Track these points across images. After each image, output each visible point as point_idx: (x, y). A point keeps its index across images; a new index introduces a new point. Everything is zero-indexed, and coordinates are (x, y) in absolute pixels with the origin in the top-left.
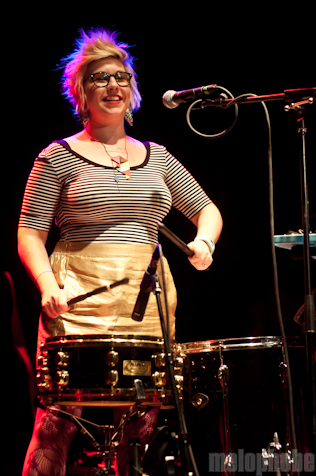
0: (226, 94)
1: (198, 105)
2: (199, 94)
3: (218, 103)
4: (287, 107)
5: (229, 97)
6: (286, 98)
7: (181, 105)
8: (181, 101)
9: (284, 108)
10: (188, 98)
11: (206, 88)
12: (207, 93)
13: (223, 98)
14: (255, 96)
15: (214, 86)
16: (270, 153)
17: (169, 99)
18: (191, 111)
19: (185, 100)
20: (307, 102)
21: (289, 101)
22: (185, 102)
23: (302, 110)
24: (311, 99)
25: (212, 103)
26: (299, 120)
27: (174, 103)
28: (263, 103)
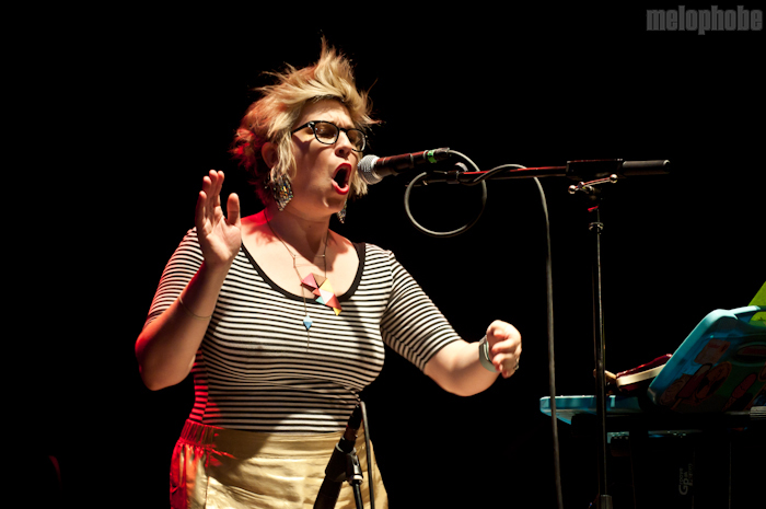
0: (466, 164)
1: (421, 181)
2: (422, 163)
3: (452, 177)
4: (573, 187)
5: (471, 168)
6: (570, 174)
8: (388, 174)
9: (567, 189)
10: (401, 167)
11: (431, 152)
12: (433, 161)
13: (461, 169)
14: (525, 168)
15: (447, 150)
17: (367, 169)
19: (397, 171)
20: (608, 180)
21: (576, 178)
22: (396, 174)
23: (596, 194)
24: (614, 176)
25: (443, 176)
26: (591, 209)
27: (376, 176)
28: (536, 178)
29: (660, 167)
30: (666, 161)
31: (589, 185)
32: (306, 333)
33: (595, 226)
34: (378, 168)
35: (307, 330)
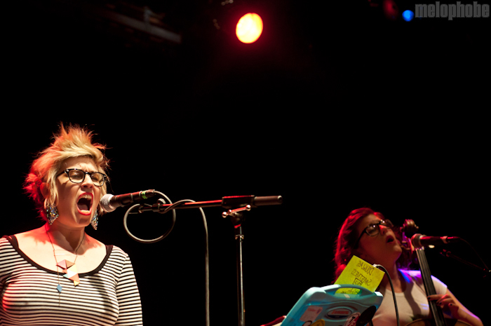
0: (164, 200)
1: (136, 209)
2: (138, 199)
3: (156, 208)
4: (225, 213)
5: (167, 202)
6: (224, 205)
7: (118, 209)
8: (118, 206)
9: (221, 214)
10: (126, 202)
11: (144, 192)
12: (145, 197)
13: (162, 203)
14: (193, 202)
15: (153, 191)
16: (207, 259)
17: (106, 203)
18: (129, 215)
19: (123, 204)
20: (244, 209)
21: (227, 208)
22: (123, 206)
23: (239, 217)
24: (249, 206)
25: (150, 208)
26: (236, 227)
27: (111, 207)
28: (201, 209)
29: (276, 200)
30: (279, 197)
31: (234, 212)
32: (58, 294)
33: (239, 237)
34: (112, 202)
35: (59, 292)
